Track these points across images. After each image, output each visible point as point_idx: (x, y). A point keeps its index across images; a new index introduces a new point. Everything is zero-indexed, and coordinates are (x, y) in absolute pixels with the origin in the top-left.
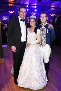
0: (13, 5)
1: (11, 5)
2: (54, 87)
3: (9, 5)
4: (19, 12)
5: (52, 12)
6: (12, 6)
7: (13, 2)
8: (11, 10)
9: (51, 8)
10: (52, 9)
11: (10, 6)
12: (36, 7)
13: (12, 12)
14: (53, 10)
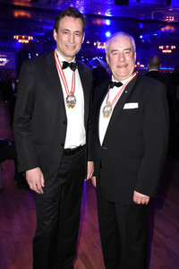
0: (29, 15)
1: (23, 14)
3: (16, 14)
4: (55, 34)
5: (167, 39)
6: (25, 18)
7: (28, 5)
8: (20, 34)
9: (164, 26)
10: (167, 28)
11: (20, 16)
12: (108, 22)
13: (26, 39)
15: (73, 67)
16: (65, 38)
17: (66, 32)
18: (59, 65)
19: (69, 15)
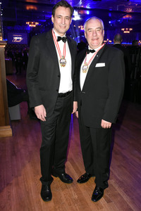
0: (36, 8)
1: (32, 7)
2: (116, 188)
3: (28, 8)
4: (52, 19)
5: (127, 24)
6: (33, 10)
8: (30, 21)
10: (127, 16)
11: (30, 9)
13: (34, 24)
14: (128, 19)
15: (64, 40)
16: (59, 21)
17: (60, 17)
18: (55, 39)
19: (61, 6)
